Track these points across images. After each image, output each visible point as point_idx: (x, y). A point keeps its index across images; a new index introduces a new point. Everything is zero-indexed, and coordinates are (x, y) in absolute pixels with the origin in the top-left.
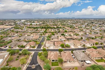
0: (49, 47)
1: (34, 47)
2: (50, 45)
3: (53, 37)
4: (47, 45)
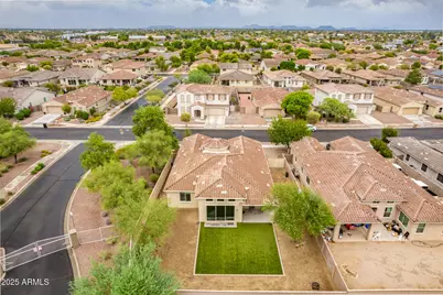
0: (198, 113)
1: (90, 117)
2: (206, 105)
3: (228, 71)
4: (186, 105)
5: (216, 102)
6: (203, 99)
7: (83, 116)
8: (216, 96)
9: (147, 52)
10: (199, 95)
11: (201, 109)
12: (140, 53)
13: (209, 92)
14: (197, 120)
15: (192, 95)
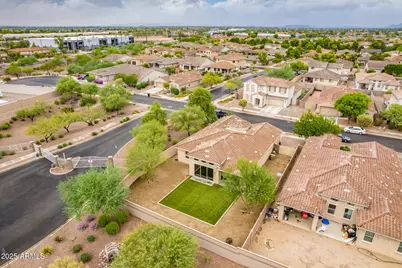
0: (257, 101)
1: (180, 94)
2: (267, 95)
3: (316, 69)
4: (250, 93)
5: (277, 94)
6: (265, 90)
7: (176, 92)
8: (278, 89)
9: (262, 48)
10: (262, 86)
11: (261, 98)
12: (254, 49)
13: (272, 84)
14: (256, 107)
15: (256, 85)
